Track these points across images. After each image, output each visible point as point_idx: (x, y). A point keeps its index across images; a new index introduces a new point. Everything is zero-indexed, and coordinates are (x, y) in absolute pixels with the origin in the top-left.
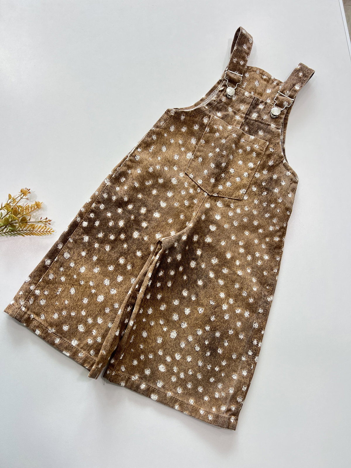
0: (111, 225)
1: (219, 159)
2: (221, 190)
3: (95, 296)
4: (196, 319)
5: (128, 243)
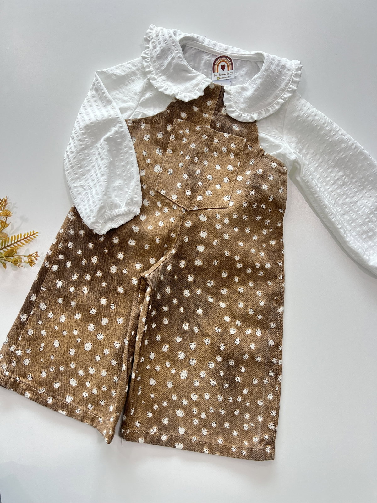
0: (83, 265)
1: (191, 167)
2: (202, 201)
3: (82, 345)
4: (205, 352)
5: (106, 280)
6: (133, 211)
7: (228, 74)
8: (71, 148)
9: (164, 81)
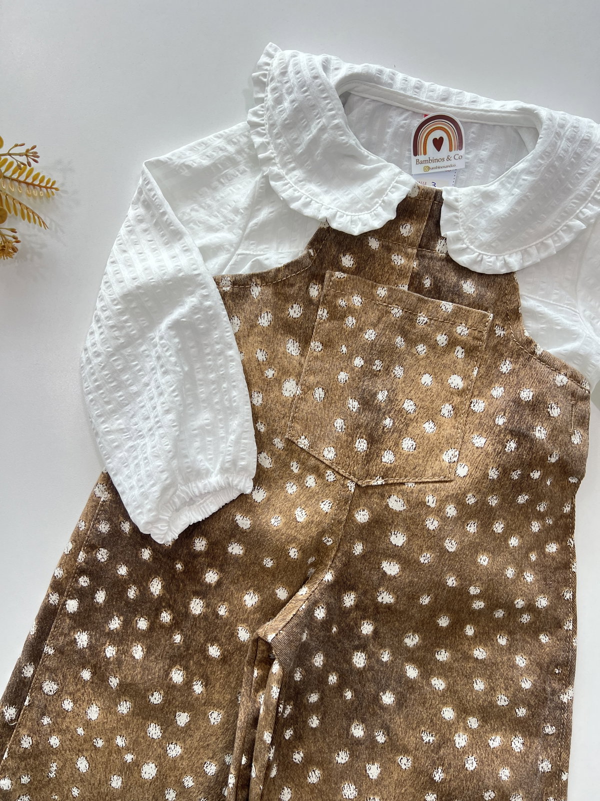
0: (132, 597)
1: (365, 383)
2: (392, 465)
3: (136, 768)
4: (400, 784)
5: (182, 630)
6: (237, 485)
7: (448, 159)
8: (95, 344)
9: (301, 181)
